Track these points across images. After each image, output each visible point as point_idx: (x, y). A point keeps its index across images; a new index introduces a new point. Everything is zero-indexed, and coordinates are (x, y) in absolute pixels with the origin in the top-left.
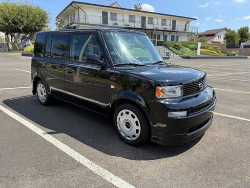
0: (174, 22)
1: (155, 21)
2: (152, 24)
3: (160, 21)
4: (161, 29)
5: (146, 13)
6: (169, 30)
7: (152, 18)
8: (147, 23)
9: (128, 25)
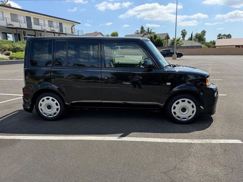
0: (61, 24)
1: (41, 22)
2: (38, 25)
3: (47, 23)
4: (49, 30)
5: (31, 14)
6: (57, 31)
7: (38, 19)
8: (33, 24)
9: (12, 25)
